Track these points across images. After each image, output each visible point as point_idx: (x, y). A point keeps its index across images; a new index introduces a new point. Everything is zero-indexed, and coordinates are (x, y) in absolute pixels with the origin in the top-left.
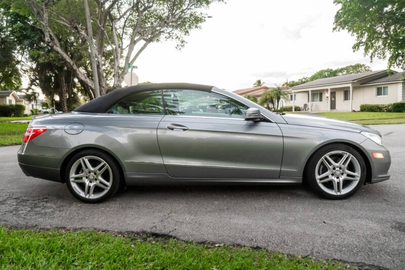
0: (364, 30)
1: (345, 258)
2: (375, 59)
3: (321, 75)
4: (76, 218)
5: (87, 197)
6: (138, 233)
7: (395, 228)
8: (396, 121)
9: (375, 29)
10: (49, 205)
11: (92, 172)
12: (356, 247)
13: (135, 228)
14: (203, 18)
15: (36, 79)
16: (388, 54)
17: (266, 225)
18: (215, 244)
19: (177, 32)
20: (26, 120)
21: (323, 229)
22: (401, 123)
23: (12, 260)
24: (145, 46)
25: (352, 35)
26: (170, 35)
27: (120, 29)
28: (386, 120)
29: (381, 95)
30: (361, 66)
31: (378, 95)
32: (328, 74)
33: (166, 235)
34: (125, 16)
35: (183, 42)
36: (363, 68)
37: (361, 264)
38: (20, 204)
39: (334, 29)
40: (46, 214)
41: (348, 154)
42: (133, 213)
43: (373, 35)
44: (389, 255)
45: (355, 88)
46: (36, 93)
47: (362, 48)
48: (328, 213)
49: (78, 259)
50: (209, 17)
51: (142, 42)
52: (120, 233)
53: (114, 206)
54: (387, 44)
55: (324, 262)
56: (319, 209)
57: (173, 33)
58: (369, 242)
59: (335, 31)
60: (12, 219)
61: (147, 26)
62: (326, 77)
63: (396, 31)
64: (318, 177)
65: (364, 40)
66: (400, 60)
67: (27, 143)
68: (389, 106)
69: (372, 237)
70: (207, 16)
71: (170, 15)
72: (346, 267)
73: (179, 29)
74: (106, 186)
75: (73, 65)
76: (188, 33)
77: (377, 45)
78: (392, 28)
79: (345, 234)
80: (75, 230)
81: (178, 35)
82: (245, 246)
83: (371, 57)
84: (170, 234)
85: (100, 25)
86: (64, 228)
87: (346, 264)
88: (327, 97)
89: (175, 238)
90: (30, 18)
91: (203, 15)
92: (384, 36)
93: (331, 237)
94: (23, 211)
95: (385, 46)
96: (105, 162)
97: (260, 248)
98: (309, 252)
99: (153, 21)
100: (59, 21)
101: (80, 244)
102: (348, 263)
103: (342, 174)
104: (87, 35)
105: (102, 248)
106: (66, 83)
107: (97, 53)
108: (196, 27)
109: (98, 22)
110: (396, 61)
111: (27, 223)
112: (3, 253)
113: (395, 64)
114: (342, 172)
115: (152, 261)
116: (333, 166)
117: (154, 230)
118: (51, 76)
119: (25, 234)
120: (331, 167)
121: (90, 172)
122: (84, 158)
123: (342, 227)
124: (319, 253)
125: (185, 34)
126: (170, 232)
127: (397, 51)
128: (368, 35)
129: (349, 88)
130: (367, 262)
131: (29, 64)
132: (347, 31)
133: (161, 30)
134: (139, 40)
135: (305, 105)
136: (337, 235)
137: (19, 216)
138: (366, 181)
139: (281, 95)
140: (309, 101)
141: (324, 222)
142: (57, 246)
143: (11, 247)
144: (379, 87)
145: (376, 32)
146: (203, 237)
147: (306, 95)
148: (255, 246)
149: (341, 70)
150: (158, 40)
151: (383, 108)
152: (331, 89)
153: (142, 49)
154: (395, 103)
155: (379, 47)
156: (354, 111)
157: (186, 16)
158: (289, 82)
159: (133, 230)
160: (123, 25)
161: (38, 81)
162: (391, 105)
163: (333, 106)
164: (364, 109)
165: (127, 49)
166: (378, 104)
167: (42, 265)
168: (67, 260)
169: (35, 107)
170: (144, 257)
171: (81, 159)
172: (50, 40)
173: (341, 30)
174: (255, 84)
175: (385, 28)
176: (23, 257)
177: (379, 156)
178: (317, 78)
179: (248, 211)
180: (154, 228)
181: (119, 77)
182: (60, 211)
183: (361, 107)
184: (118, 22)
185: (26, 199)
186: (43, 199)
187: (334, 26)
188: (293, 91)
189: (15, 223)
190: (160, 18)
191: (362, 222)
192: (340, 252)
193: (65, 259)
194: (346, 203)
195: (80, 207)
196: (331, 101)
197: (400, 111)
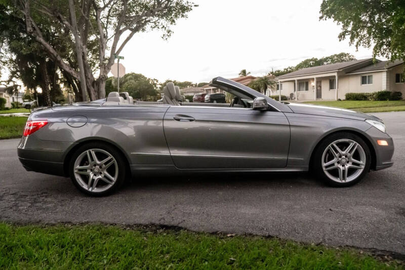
0: (350, 19)
1: (357, 244)
2: (361, 48)
3: (306, 64)
4: (80, 212)
5: (90, 190)
6: (146, 226)
7: (400, 213)
8: (382, 109)
9: (361, 18)
10: (49, 199)
11: (98, 165)
12: (366, 233)
13: (143, 220)
14: (190, 7)
15: (17, 71)
16: (373, 43)
17: (274, 214)
18: (227, 234)
19: (163, 21)
20: (8, 113)
21: (330, 216)
22: (386, 111)
23: (23, 256)
24: (131, 36)
25: (338, 24)
26: (156, 26)
27: (104, 19)
28: (371, 109)
29: (366, 83)
30: (345, 55)
31: (363, 83)
32: (313, 63)
33: (175, 227)
34: (109, 6)
35: (169, 32)
36: (347, 57)
37: (373, 250)
38: (19, 199)
39: (321, 18)
40: (48, 209)
41: (355, 142)
42: (138, 206)
43: (359, 25)
44: (398, 240)
45: (340, 77)
46: (17, 86)
47: (348, 37)
48: (332, 201)
49: (92, 254)
50: (195, 6)
51: (128, 32)
52: (129, 226)
53: (117, 198)
54: (372, 33)
55: (337, 248)
56: (323, 197)
57: (159, 23)
58: (378, 228)
59: (322, 20)
60: (14, 216)
61: (132, 15)
62: (311, 66)
63: (381, 21)
64: (324, 165)
65: (349, 29)
66: (384, 49)
67: (27, 137)
68: (374, 94)
69: (379, 222)
70: (193, 5)
71: (156, 3)
72: (359, 253)
73: (165, 18)
74: (111, 181)
75: (57, 56)
76: (174, 22)
77: (362, 34)
78: (377, 17)
79: (353, 221)
80: (82, 224)
81: (164, 24)
82: (257, 235)
83: (357, 46)
84: (180, 225)
85: (84, 15)
86: (70, 223)
87: (359, 250)
88: (313, 86)
89: (185, 229)
90: (8, 7)
91: (189, 4)
92: (369, 25)
93: (340, 224)
94: (24, 206)
95: (370, 35)
96: (112, 157)
97: (273, 237)
98: (321, 240)
99: (138, 10)
100: (40, 10)
101: (90, 238)
102: (361, 249)
103: (348, 162)
104: (71, 24)
105: (115, 241)
106: (48, 74)
107: (82, 44)
108: (183, 16)
109: (82, 11)
110: (380, 50)
111: (30, 219)
112: (12, 250)
113: (380, 53)
114: (347, 160)
115: (168, 253)
116: (340, 154)
117: (162, 222)
118: (32, 68)
119: (31, 230)
120: (337, 155)
121: (95, 165)
122: (91, 150)
123: (349, 214)
124: (331, 240)
125: (172, 23)
126: (179, 223)
127: (382, 40)
128: (353, 24)
129: (335, 76)
130: (379, 248)
131: (9, 55)
132: (333, 19)
133: (147, 20)
134: (125, 29)
135: (292, 95)
136: (345, 222)
137: (20, 211)
138: (370, 169)
139: (269, 84)
140: (295, 91)
141: (330, 210)
142: (68, 241)
143: (19, 243)
144: (363, 75)
145: (361, 21)
146: (214, 228)
147: (292, 84)
148: (267, 235)
149: (326, 60)
150: (143, 30)
151: (368, 96)
152: (317, 78)
153: (128, 39)
154: (380, 91)
155: (364, 36)
156: (340, 100)
157: (172, 5)
158: (274, 72)
159: (142, 223)
160: (107, 15)
161: (19, 73)
162: (376, 93)
163: (319, 95)
164: (351, 97)
165: (113, 39)
166: (363, 92)
167: (55, 261)
168: (81, 255)
169: (16, 100)
170: (159, 249)
171: (87, 151)
172: (32, 30)
173: (327, 19)
174: (240, 74)
175: (370, 17)
176: (34, 254)
177: (384, 143)
178: (302, 67)
179: (254, 200)
180: (162, 221)
181: (105, 68)
182: (62, 206)
183: (346, 96)
184: (102, 11)
185: (23, 194)
186: (42, 194)
187: (321, 15)
188: (279, 81)
189: (17, 219)
190: (146, 7)
191: (367, 209)
192: (351, 238)
193: (78, 254)
194: (348, 190)
195: (82, 200)
196: (317, 90)
197: (384, 100)
